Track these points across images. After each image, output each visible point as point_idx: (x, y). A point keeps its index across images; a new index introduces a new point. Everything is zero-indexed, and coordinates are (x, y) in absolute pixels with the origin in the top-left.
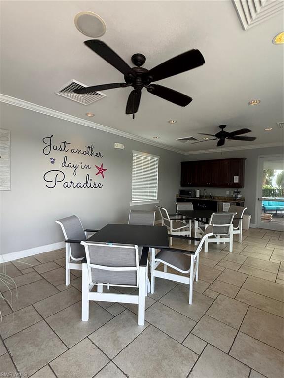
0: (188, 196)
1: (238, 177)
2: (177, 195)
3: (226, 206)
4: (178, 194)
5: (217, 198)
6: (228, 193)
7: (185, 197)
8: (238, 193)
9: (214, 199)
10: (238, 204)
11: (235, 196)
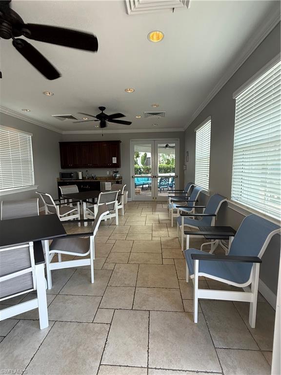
0: (71, 179)
1: (116, 158)
2: (57, 178)
3: (108, 185)
4: (59, 177)
5: (99, 179)
6: (108, 173)
7: (68, 180)
8: (117, 172)
9: (96, 179)
10: (118, 183)
11: (115, 175)
